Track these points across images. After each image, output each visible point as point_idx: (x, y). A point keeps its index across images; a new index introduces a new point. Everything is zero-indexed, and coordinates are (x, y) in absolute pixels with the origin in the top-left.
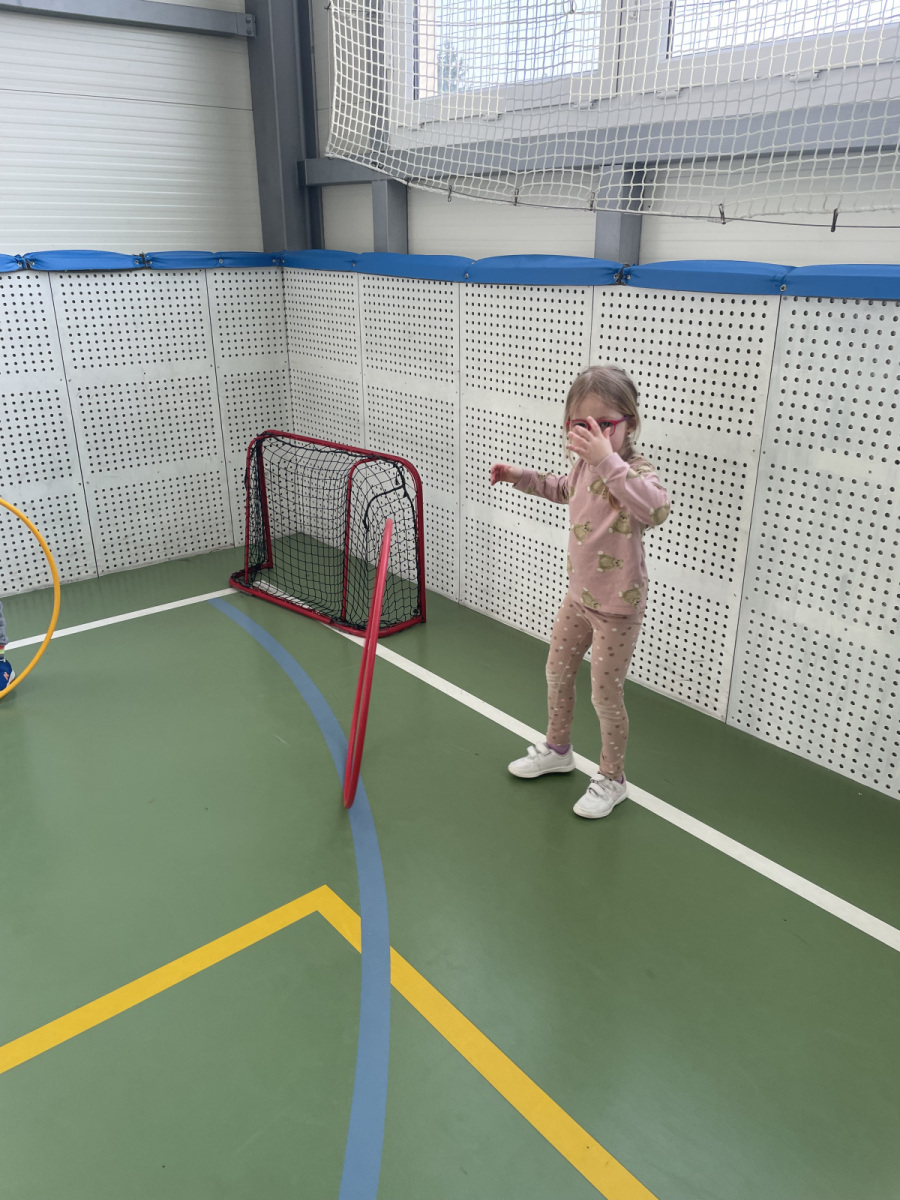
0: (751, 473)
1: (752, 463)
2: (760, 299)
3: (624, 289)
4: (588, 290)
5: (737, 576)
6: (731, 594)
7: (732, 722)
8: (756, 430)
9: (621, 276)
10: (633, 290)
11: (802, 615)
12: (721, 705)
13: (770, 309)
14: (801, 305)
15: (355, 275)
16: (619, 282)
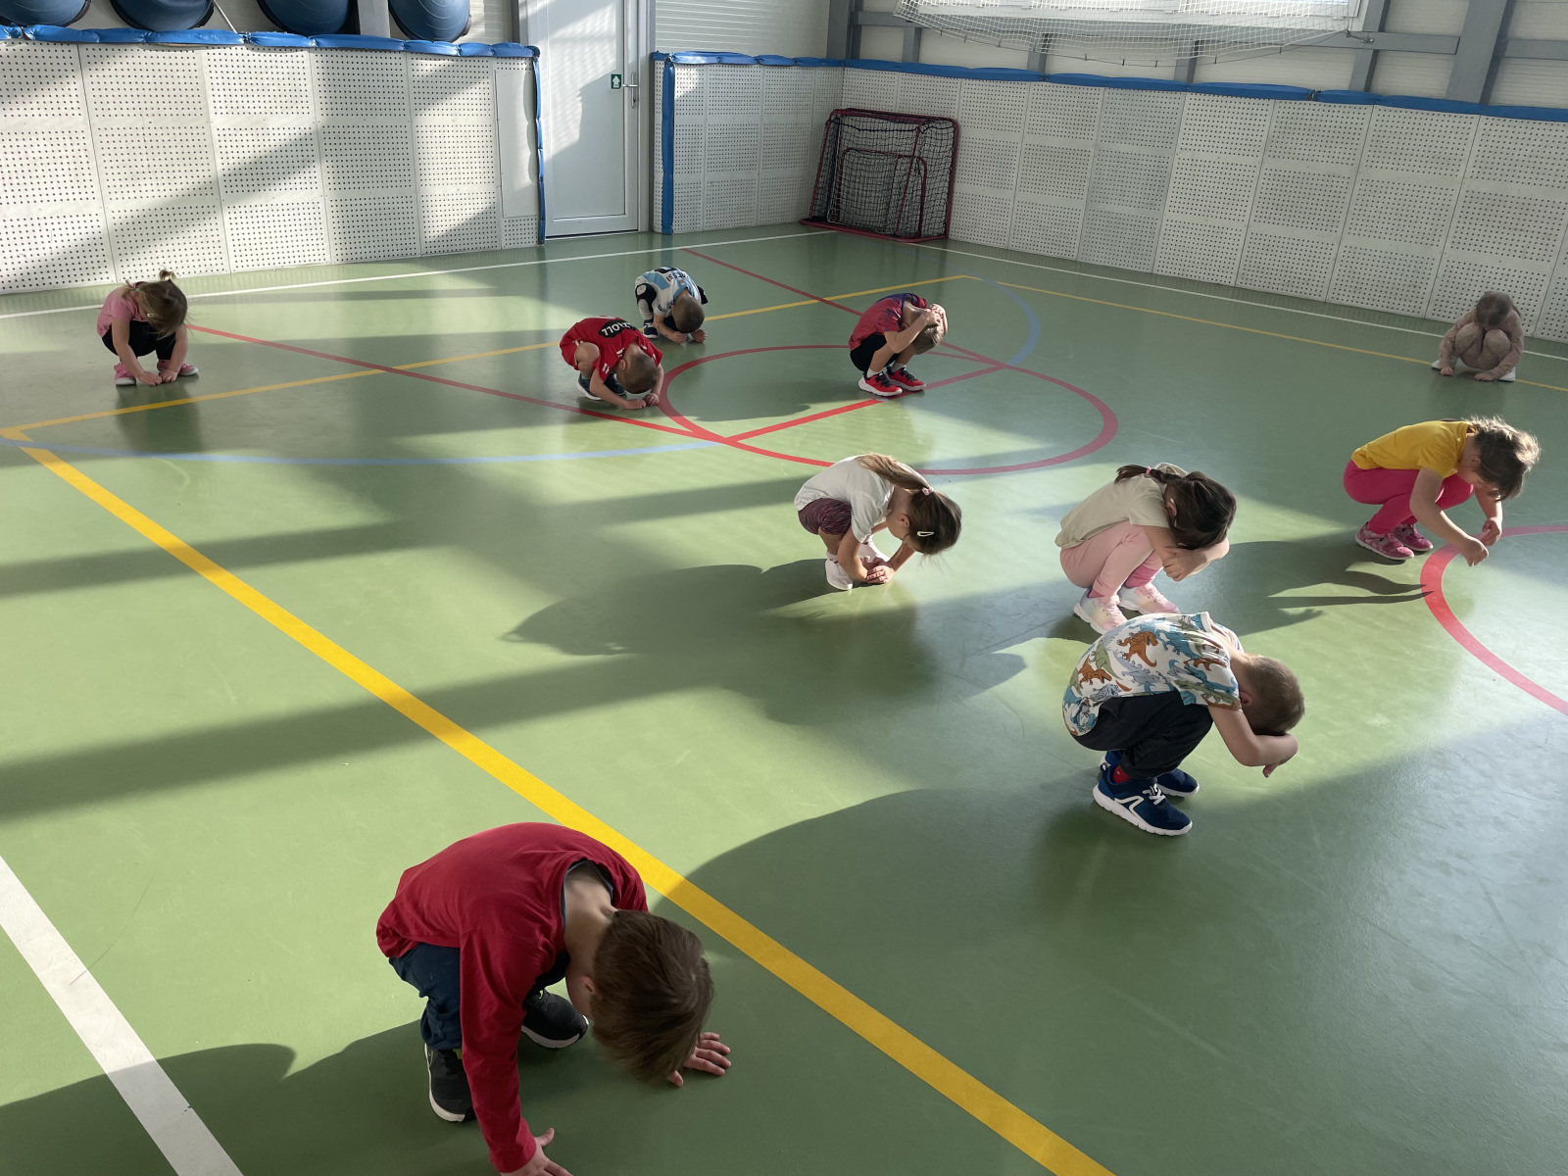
0: (1092, 154)
1: (1092, 150)
2: (1097, 88)
3: (1044, 83)
4: (1028, 83)
5: (1085, 197)
6: (1080, 205)
7: (1079, 260)
8: (1094, 137)
9: (1043, 77)
10: (1048, 84)
11: (1109, 208)
12: (1075, 254)
13: (1101, 93)
14: (1112, 90)
15: (897, 73)
16: (1045, 81)
